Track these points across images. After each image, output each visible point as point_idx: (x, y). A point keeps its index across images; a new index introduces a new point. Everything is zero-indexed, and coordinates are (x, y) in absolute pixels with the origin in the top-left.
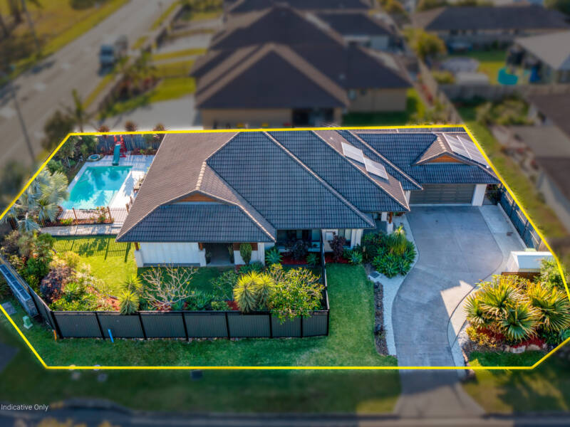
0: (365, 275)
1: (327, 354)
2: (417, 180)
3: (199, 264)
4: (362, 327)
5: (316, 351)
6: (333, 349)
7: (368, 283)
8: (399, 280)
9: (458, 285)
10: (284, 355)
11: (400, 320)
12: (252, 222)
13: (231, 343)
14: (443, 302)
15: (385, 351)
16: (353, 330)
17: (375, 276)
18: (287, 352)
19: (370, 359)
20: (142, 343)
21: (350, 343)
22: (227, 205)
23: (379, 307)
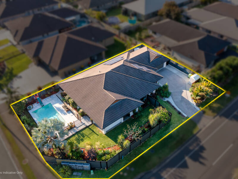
0: (162, 100)
1: (175, 125)
2: (153, 67)
3: (121, 122)
4: (175, 114)
5: (172, 126)
6: (174, 123)
7: (165, 102)
8: (170, 97)
9: (183, 91)
10: (166, 132)
11: (180, 107)
12: (134, 101)
13: (151, 138)
14: (183, 97)
15: (184, 117)
16: (174, 116)
17: (165, 99)
18: (166, 131)
19: (183, 120)
20: (130, 154)
21: (176, 119)
22: (123, 100)
23: (173, 106)
